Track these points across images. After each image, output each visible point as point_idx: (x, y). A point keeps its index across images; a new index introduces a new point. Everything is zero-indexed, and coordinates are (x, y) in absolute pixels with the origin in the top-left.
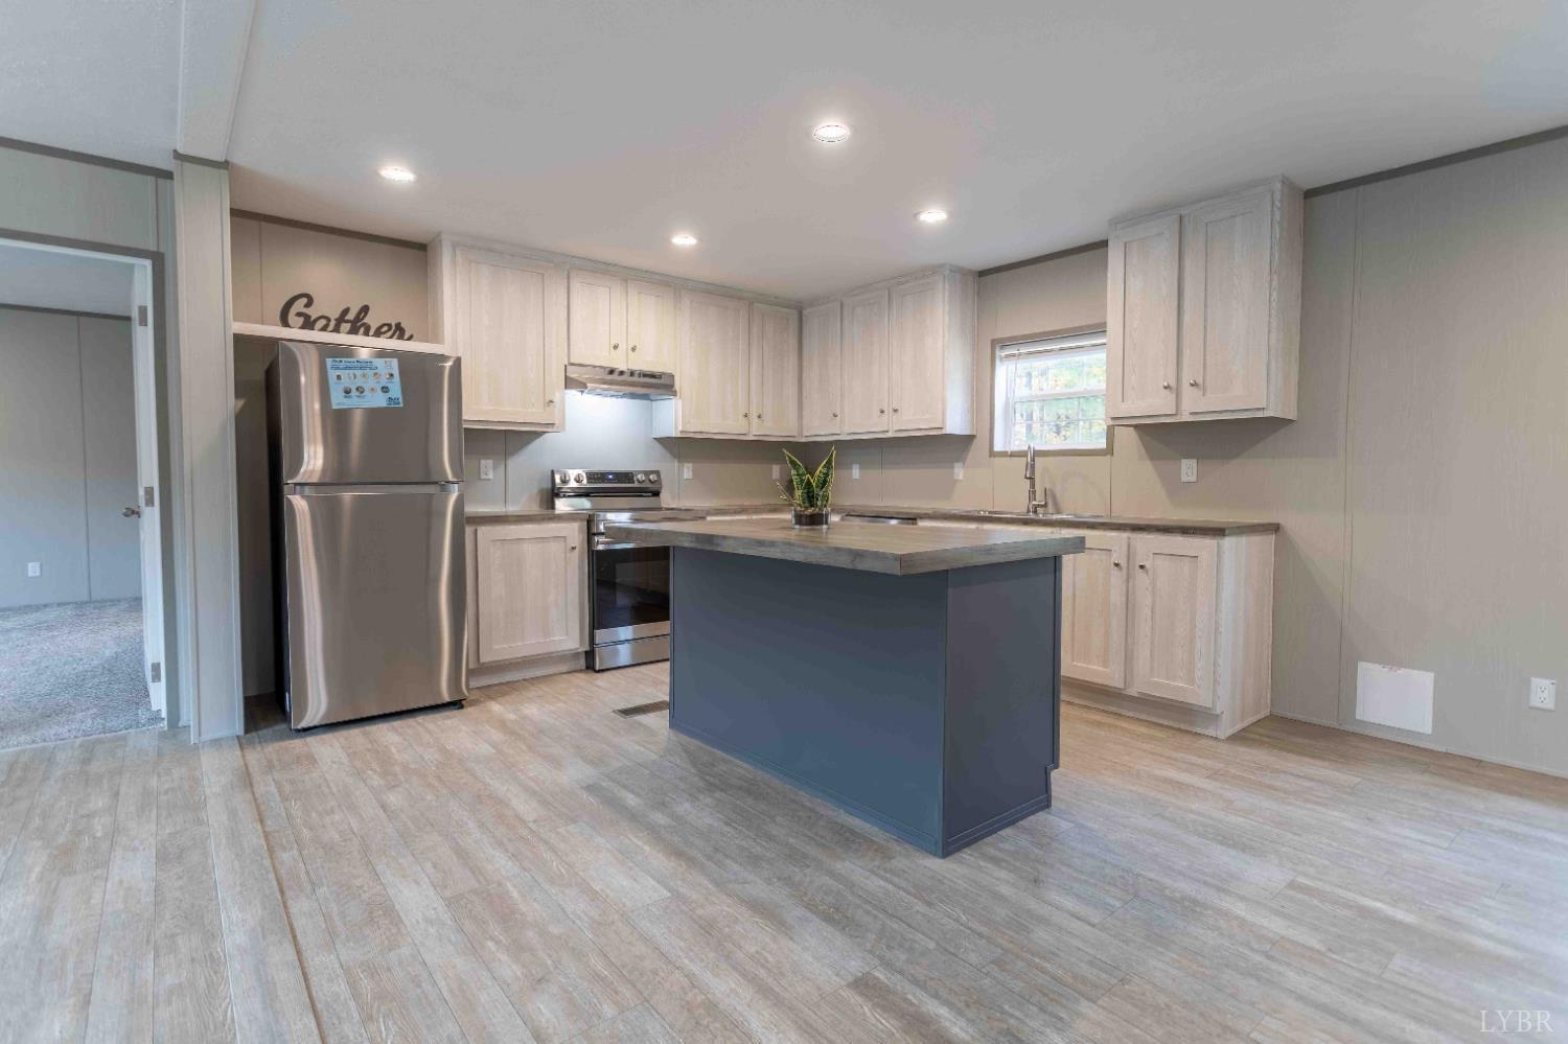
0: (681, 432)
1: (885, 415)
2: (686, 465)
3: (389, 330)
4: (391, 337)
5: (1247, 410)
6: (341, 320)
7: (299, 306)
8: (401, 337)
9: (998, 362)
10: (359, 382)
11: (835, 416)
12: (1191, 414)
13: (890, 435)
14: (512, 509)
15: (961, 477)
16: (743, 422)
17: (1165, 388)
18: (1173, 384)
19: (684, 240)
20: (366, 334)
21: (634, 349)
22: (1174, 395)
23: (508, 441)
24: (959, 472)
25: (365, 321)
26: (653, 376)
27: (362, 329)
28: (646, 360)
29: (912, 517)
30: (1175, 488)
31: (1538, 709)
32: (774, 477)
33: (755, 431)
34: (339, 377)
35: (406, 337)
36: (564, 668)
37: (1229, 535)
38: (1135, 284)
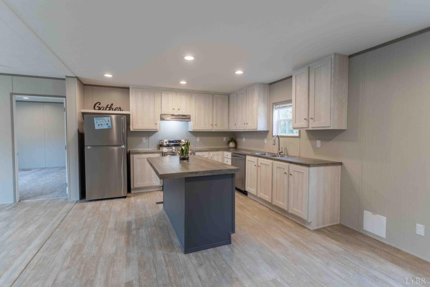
0: (193, 130)
1: (245, 125)
2: (198, 138)
3: (118, 109)
4: (118, 111)
5: (325, 127)
6: (107, 107)
7: (98, 105)
8: (120, 110)
9: (274, 109)
10: (101, 123)
11: (236, 124)
12: (312, 127)
13: (246, 130)
14: (150, 150)
15: (266, 142)
16: (211, 126)
17: (305, 119)
18: (307, 118)
19: (183, 82)
20: (112, 110)
21: (179, 109)
22: (307, 122)
23: (149, 133)
24: (266, 141)
25: (112, 107)
26: (185, 116)
27: (112, 109)
28: (183, 112)
29: (245, 154)
30: (315, 149)
31: (418, 235)
32: (224, 141)
33: (215, 129)
34: (97, 122)
35: (121, 110)
36: (157, 189)
37: (312, 167)
38: (298, 88)
